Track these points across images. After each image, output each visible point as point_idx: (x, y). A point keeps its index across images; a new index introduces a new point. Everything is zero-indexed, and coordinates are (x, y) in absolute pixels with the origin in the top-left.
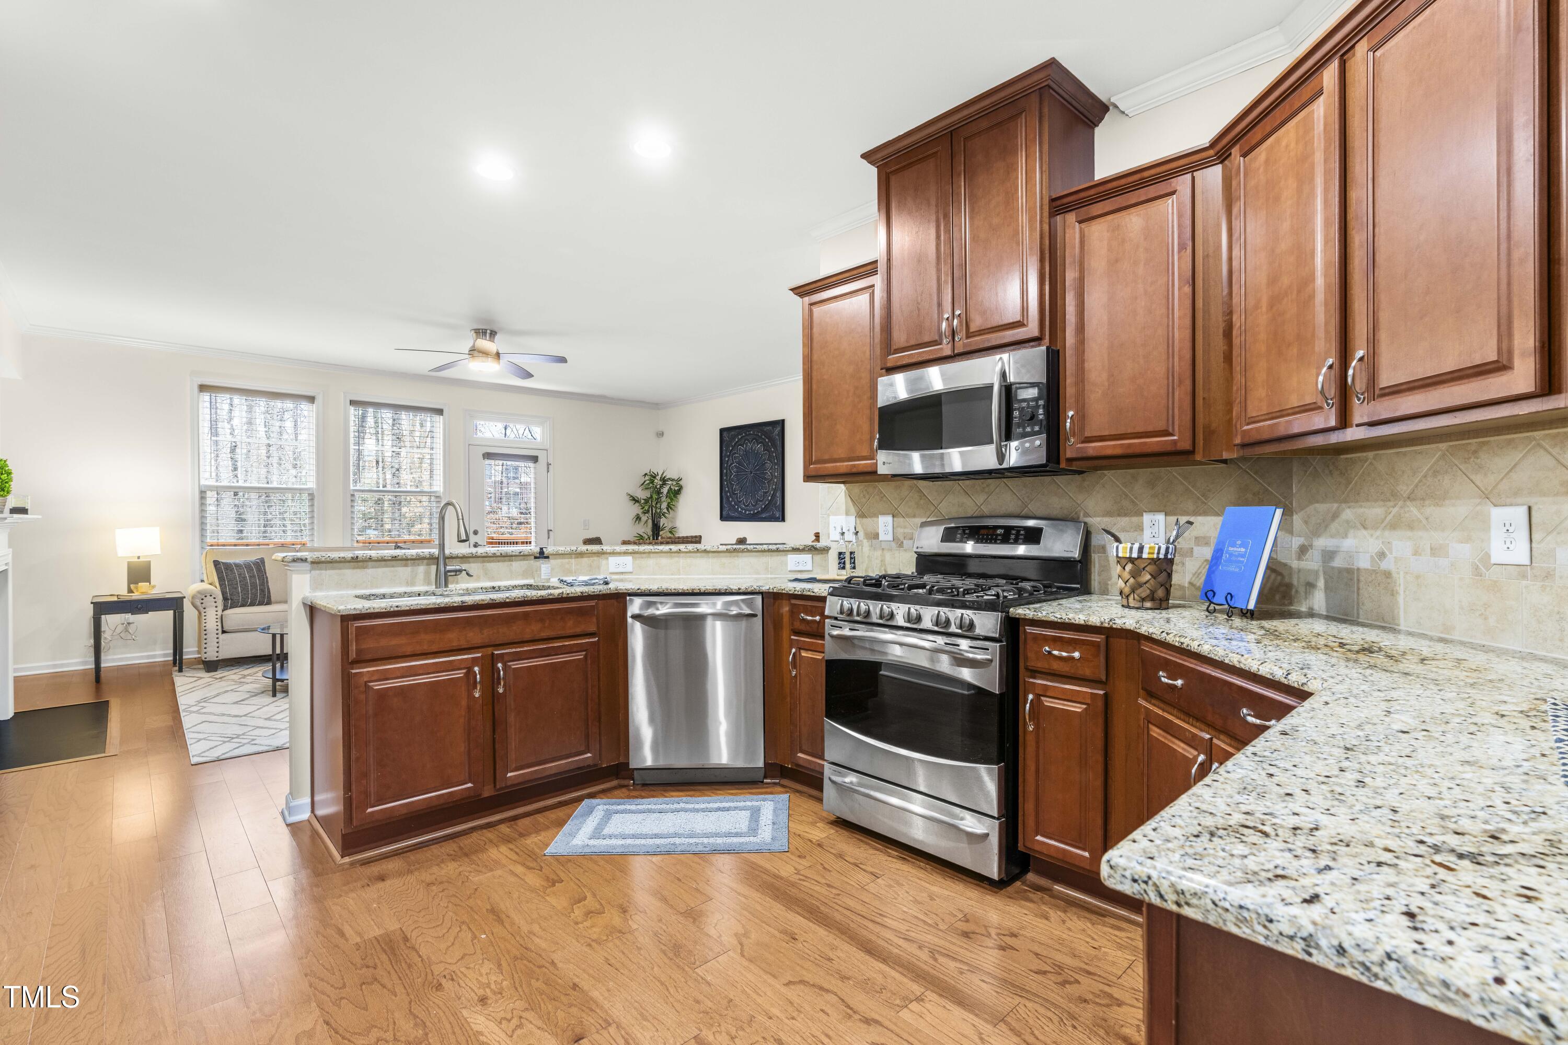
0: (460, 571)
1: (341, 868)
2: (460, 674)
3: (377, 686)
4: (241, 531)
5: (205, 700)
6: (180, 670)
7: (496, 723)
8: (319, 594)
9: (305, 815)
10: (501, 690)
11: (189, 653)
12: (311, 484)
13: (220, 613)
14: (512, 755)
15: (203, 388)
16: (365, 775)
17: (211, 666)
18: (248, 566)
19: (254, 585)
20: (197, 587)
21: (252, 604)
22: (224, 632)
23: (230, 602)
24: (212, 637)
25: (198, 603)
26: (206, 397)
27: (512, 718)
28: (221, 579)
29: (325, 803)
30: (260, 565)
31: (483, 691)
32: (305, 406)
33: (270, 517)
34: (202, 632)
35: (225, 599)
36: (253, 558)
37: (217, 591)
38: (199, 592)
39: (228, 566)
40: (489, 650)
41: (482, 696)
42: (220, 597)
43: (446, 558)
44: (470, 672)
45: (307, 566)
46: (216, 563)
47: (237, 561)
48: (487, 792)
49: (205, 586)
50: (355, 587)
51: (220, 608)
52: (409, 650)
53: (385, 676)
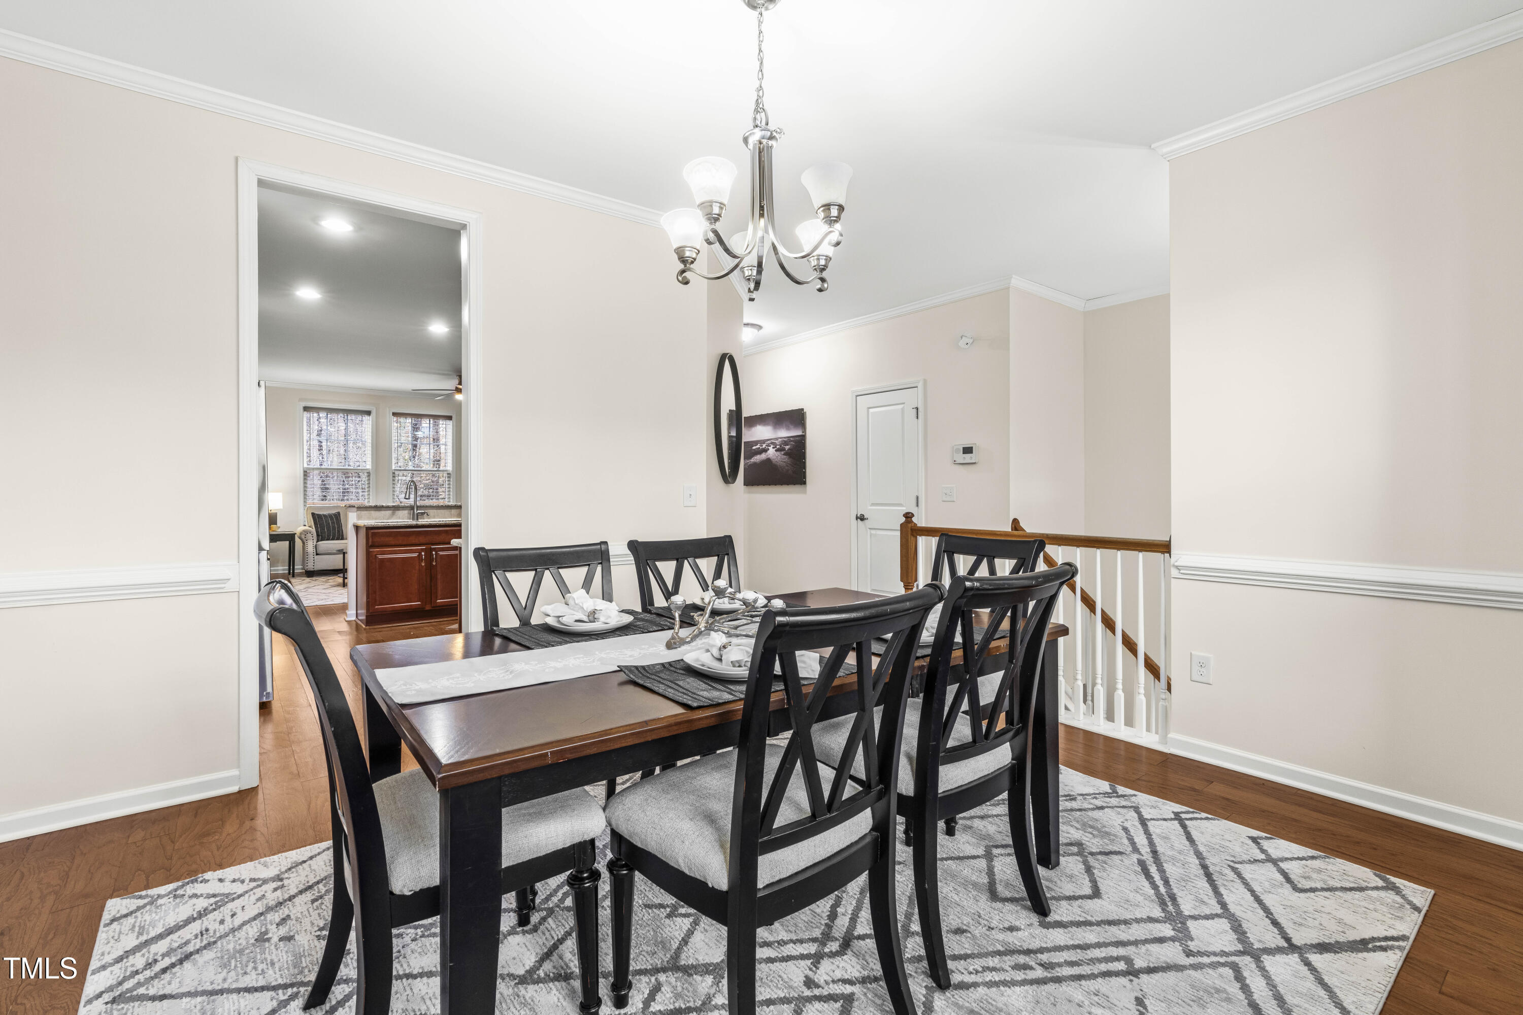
0: (424, 513)
1: (365, 629)
2: (415, 555)
3: (380, 557)
4: (325, 496)
5: (308, 588)
6: (293, 576)
7: (432, 578)
8: (360, 522)
9: (354, 618)
10: (434, 564)
11: (298, 569)
12: (369, 466)
13: (315, 543)
14: (439, 593)
15: (306, 409)
16: (375, 592)
17: (310, 574)
18: (330, 516)
19: (334, 528)
20: (302, 528)
21: (333, 539)
22: (317, 554)
23: (321, 537)
24: (311, 557)
25: (303, 537)
26: (306, 414)
27: (439, 577)
28: (315, 524)
29: (362, 614)
30: (337, 516)
31: (426, 563)
32: (366, 418)
33: (347, 486)
34: (305, 553)
35: (318, 535)
36: (334, 512)
37: (314, 530)
38: (304, 531)
39: (319, 516)
40: (428, 546)
41: (426, 565)
42: (315, 534)
43: (417, 507)
44: (420, 555)
45: (355, 509)
46: (313, 514)
47: (325, 513)
48: (428, 608)
49: (307, 528)
50: (376, 519)
51: (315, 541)
52: (393, 543)
53: (383, 553)
